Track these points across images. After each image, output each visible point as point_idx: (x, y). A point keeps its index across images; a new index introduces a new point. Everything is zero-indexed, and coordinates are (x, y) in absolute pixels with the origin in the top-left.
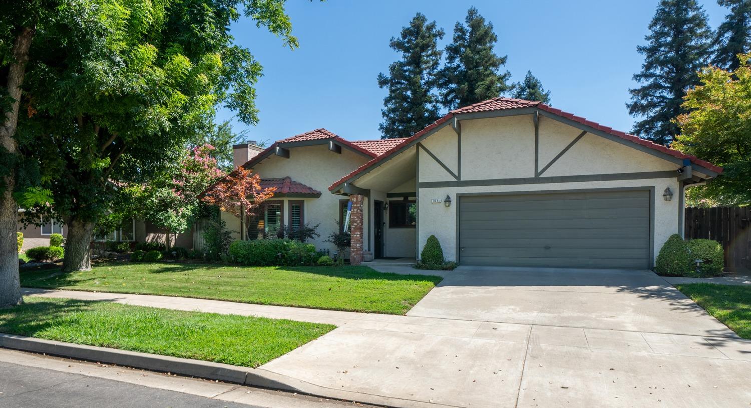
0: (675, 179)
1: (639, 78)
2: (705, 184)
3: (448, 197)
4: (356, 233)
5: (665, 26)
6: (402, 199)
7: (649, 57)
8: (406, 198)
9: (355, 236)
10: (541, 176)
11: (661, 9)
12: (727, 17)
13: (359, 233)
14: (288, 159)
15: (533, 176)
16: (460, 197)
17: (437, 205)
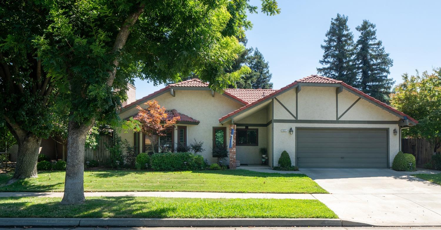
0: (397, 125)
1: (322, 63)
2: (409, 128)
3: (291, 129)
4: (233, 149)
5: (333, 36)
6: (244, 127)
7: (326, 52)
8: (247, 127)
10: (339, 120)
11: (332, 27)
12: (360, 37)
14: (174, 97)
15: (335, 119)
16: (297, 129)
17: (284, 133)
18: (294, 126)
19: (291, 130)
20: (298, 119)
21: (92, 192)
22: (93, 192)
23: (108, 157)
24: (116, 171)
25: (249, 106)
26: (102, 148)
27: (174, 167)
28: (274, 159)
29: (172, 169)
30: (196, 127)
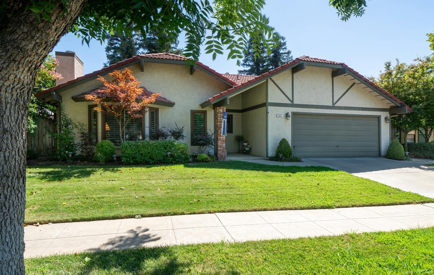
0: (388, 112)
9: (222, 138)
10: (335, 105)
14: (142, 72)
15: (331, 105)
16: (294, 114)
17: (280, 119)
18: (290, 110)
19: (287, 115)
20: (294, 103)
21: (38, 224)
22: (41, 224)
23: (48, 145)
24: (69, 166)
25: (239, 88)
26: (40, 134)
27: (153, 159)
28: (269, 147)
29: (151, 161)
30: (170, 109)
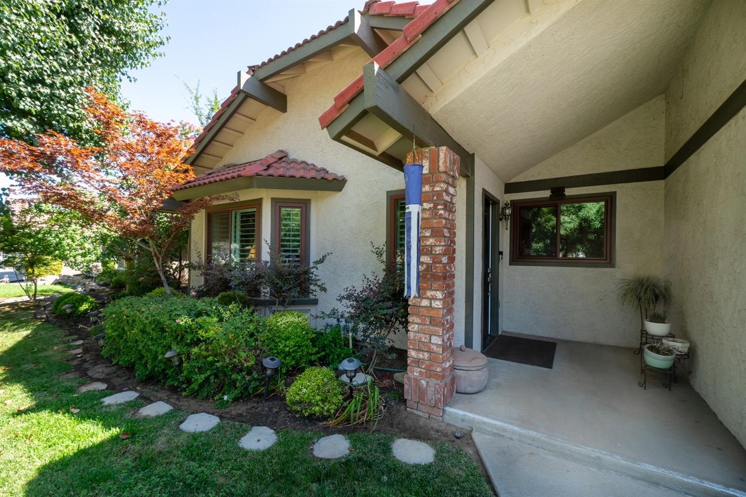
4: (429, 294)
8: (557, 191)
9: (425, 303)
13: (439, 295)
